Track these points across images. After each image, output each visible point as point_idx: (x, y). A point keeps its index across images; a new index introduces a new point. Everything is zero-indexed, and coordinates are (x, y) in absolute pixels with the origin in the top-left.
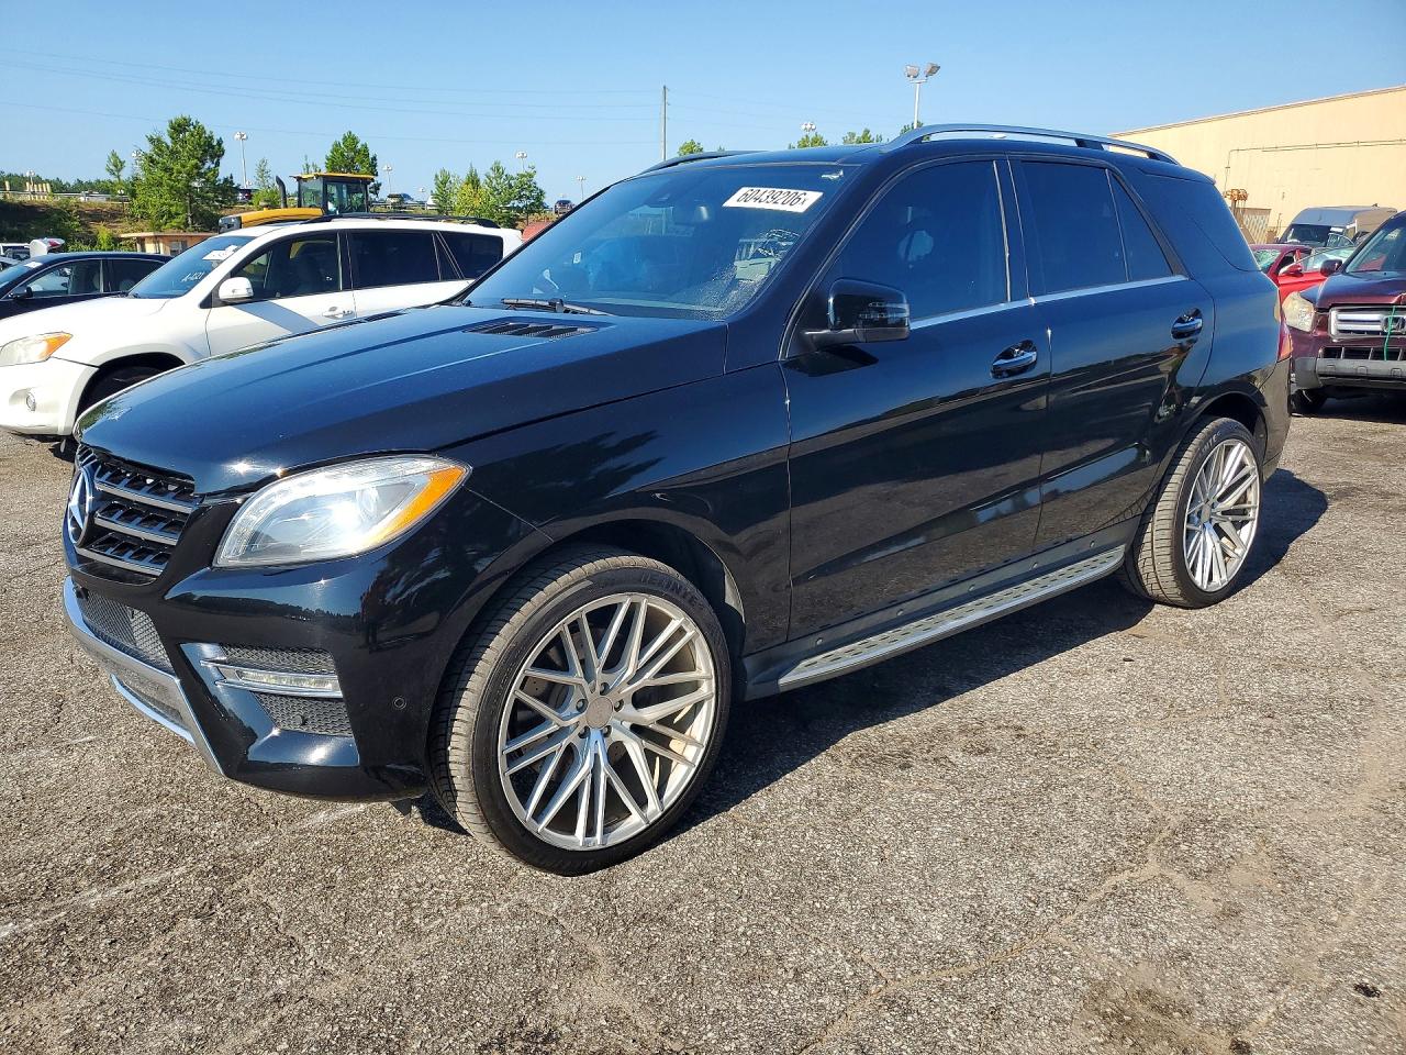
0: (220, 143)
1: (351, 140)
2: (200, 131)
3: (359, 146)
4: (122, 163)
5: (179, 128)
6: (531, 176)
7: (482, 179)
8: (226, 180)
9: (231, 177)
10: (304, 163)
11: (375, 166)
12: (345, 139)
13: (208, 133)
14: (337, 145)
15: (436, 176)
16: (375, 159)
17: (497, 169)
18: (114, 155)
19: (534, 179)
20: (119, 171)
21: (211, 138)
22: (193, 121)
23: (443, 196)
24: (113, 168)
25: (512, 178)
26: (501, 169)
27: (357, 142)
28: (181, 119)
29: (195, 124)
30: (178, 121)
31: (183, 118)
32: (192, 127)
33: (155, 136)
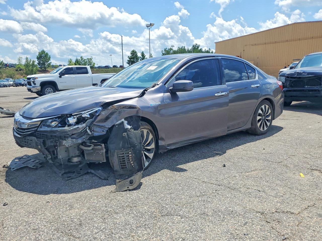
6: (91, 59)
11: (50, 58)
14: (40, 53)
15: (69, 60)
16: (50, 56)
19: (92, 60)
25: (86, 60)
26: (82, 58)
27: (45, 52)
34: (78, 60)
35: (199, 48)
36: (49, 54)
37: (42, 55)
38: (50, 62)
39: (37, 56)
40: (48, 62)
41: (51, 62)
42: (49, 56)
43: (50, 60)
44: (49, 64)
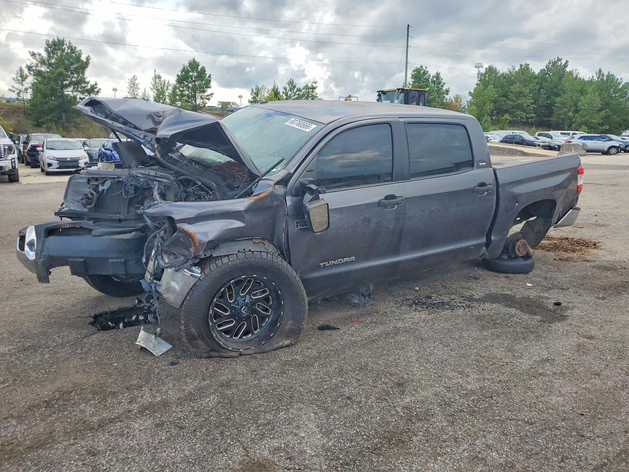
0: (88, 59)
1: (194, 65)
2: (73, 50)
3: (200, 67)
4: (26, 76)
5: (55, 46)
6: (313, 88)
7: (281, 90)
8: (92, 86)
9: (96, 84)
10: (154, 75)
11: (210, 81)
12: (190, 64)
13: (78, 52)
14: (185, 67)
15: (252, 90)
16: (210, 76)
17: (291, 83)
19: (316, 90)
20: (23, 80)
21: (80, 55)
22: (67, 42)
24: (19, 78)
25: (299, 90)
26: (294, 84)
27: (198, 65)
28: (56, 40)
29: (68, 44)
30: (54, 41)
31: (58, 39)
32: (65, 46)
33: (36, 53)
34: (277, 89)
35: (568, 69)
36: (208, 72)
37: (191, 74)
38: (209, 91)
39: (178, 76)
40: (206, 94)
42: (207, 76)
43: (210, 87)
44: (207, 99)
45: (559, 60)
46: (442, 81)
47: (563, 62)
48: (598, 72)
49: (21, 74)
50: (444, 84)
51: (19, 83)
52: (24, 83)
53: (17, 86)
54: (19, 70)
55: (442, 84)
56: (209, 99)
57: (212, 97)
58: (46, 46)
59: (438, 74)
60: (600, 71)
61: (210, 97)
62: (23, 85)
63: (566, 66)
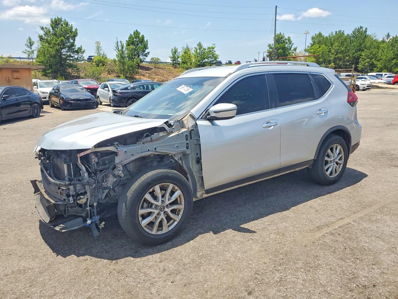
0: (76, 30)
1: (137, 33)
2: (67, 24)
3: (140, 35)
4: (33, 42)
5: (56, 23)
6: (213, 48)
8: (79, 48)
9: (81, 47)
10: (116, 41)
11: (147, 44)
12: (134, 33)
13: (70, 25)
14: (131, 35)
15: (172, 49)
16: (147, 41)
17: (200, 45)
18: (30, 39)
19: (215, 50)
20: (31, 45)
21: (72, 28)
22: (63, 19)
23: (174, 59)
24: (29, 44)
25: (205, 49)
27: (139, 34)
28: (57, 18)
29: (64, 21)
30: (55, 19)
31: (58, 18)
32: (62, 22)
33: (44, 27)
34: (189, 49)
35: (368, 33)
36: (146, 39)
37: (135, 39)
38: (147, 51)
39: (127, 41)
40: (145, 53)
41: (149, 53)
42: (145, 41)
43: (148, 48)
44: (145, 56)
45: (361, 28)
46: (292, 42)
47: (364, 29)
48: (387, 35)
49: (30, 41)
50: (293, 44)
51: (29, 47)
52: (32, 47)
53: (28, 49)
54: (28, 39)
55: (292, 44)
56: (147, 56)
57: (149, 55)
58: (51, 23)
59: (289, 38)
60: (388, 34)
61: (147, 55)
62: (31, 49)
63: (366, 31)
